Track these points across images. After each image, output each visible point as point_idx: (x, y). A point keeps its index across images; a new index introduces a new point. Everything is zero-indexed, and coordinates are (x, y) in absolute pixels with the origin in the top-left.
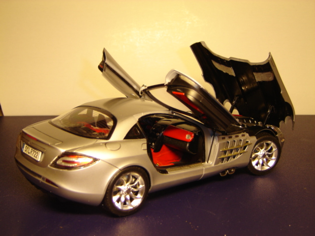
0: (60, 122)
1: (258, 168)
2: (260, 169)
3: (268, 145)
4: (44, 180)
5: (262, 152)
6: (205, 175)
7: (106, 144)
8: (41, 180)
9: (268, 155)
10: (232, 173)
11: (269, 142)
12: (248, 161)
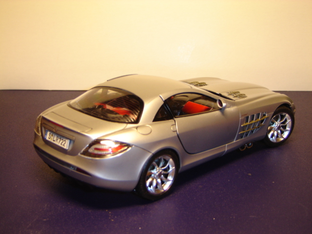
0: (77, 104)
1: (273, 139)
2: (275, 141)
3: (282, 117)
4: (74, 169)
5: (277, 124)
6: (227, 151)
7: (137, 128)
8: (71, 169)
9: (282, 126)
10: (250, 147)
11: (284, 114)
12: (265, 134)
